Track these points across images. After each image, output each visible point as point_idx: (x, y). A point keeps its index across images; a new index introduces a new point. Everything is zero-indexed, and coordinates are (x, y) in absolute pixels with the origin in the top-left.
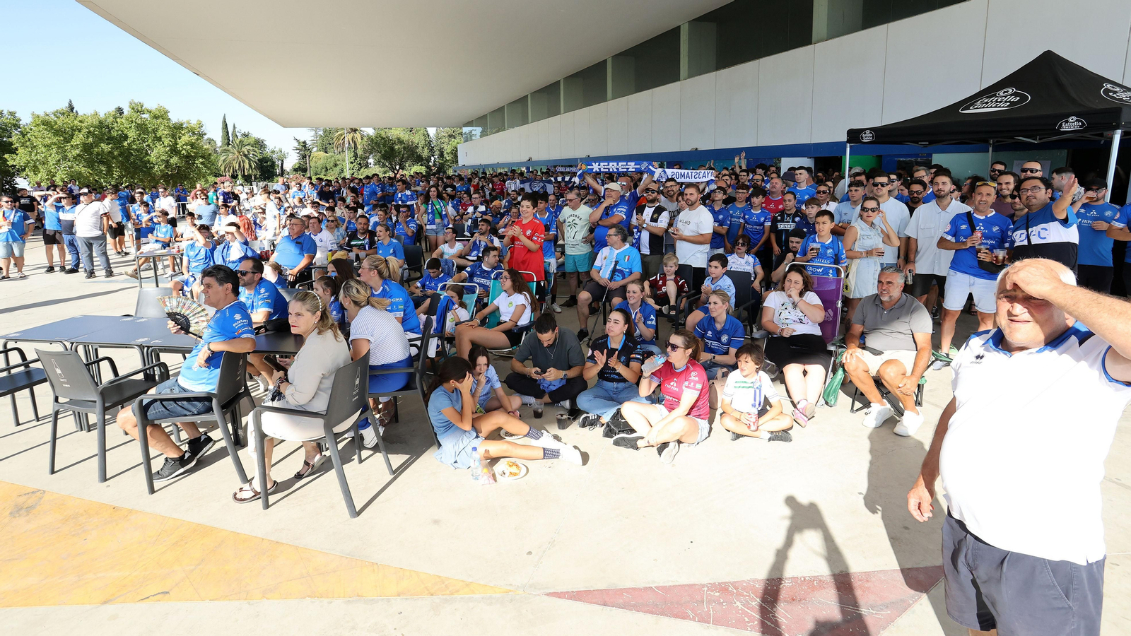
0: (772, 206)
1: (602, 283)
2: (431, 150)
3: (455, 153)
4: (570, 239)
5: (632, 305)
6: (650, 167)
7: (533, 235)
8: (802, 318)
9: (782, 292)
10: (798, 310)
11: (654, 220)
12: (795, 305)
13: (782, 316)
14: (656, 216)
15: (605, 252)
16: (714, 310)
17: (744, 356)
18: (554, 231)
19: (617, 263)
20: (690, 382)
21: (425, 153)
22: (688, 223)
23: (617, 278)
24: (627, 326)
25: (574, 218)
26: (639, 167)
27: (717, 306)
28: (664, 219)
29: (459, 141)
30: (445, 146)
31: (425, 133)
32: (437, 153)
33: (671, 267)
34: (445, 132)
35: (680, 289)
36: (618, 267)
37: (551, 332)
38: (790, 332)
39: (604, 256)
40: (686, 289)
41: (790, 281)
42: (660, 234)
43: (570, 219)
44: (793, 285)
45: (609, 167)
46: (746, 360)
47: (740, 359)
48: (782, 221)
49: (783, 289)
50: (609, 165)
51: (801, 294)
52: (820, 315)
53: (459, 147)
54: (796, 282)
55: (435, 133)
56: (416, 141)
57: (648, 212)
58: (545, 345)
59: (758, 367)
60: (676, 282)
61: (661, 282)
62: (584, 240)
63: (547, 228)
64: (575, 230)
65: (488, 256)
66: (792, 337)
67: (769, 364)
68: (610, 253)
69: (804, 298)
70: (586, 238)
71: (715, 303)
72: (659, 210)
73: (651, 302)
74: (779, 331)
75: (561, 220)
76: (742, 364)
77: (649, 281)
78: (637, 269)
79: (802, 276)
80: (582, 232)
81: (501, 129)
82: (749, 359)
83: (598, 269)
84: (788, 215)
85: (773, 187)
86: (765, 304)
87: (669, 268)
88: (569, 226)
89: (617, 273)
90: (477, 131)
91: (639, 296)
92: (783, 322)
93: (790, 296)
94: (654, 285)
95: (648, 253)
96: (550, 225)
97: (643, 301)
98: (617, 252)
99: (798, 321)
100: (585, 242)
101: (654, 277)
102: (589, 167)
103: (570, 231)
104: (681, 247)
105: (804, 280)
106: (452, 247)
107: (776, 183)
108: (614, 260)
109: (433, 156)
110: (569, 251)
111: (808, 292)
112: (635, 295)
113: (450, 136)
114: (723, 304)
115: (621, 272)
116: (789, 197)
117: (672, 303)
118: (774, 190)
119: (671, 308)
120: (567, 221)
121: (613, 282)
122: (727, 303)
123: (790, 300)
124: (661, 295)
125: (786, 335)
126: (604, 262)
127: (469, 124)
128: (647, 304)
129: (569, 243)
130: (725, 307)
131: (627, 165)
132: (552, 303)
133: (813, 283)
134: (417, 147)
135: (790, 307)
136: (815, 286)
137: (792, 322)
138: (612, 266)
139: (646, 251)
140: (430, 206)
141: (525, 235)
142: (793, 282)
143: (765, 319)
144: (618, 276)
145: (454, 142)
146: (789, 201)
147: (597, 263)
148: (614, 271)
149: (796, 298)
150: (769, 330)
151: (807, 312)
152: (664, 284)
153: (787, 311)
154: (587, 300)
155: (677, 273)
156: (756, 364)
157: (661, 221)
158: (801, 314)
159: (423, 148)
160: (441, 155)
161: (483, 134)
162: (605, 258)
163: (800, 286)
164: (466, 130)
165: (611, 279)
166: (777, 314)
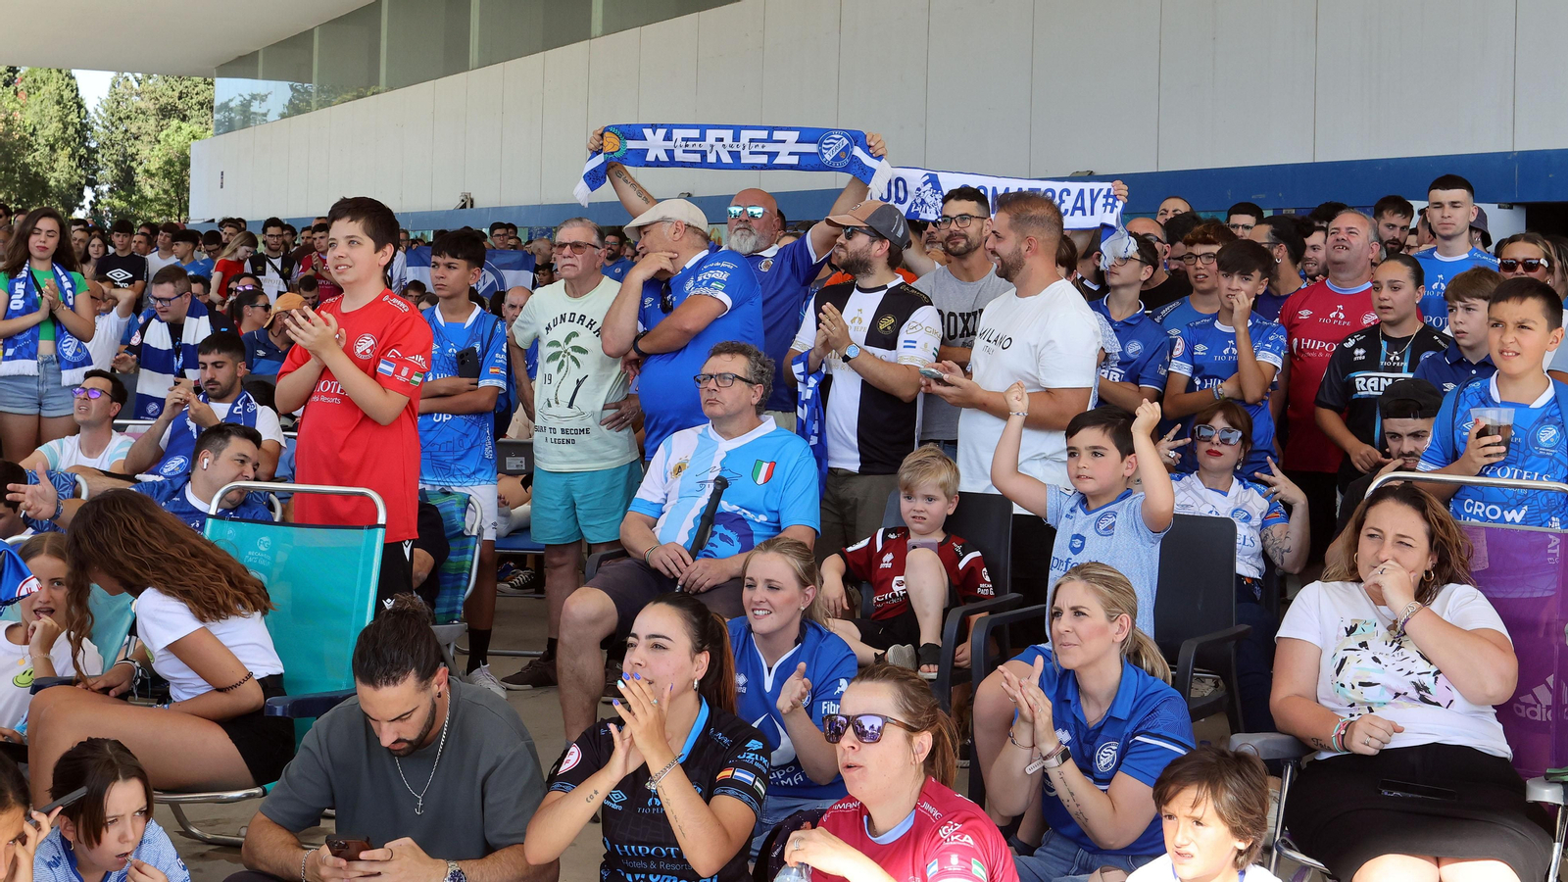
0: (1338, 315)
1: (659, 560)
2: (87, 161)
3: (177, 171)
4: (554, 410)
5: (766, 636)
6: (858, 151)
7: (380, 353)
8: (1428, 680)
9: (1353, 587)
10: (1410, 651)
11: (882, 338)
12: (1398, 633)
13: (1349, 675)
14: (887, 322)
15: (681, 445)
16: (1071, 638)
17: (1190, 793)
18: (496, 376)
19: (721, 484)
20: (943, 859)
21: (62, 171)
22: (1004, 342)
23: (722, 548)
24: (704, 659)
25: (575, 327)
26: (812, 148)
27: (1084, 626)
28: (921, 334)
29: (197, 129)
30: (144, 150)
31: (67, 94)
32: (107, 173)
33: (930, 499)
34: (147, 90)
35: (960, 589)
36: (725, 506)
37: (411, 680)
38: (1379, 734)
39: (674, 462)
40: (985, 589)
41: (1378, 536)
42: (905, 393)
43: (560, 333)
44: (1388, 551)
45: (705, 146)
46: (1198, 812)
47: (1173, 807)
48: (1371, 364)
49: (1353, 575)
50: (703, 138)
51: (1424, 592)
52: (1498, 673)
53: (195, 152)
54: (1401, 542)
55: (105, 94)
56: (26, 118)
57: (862, 308)
58: (387, 739)
59: (1242, 846)
60: (948, 558)
61: (888, 557)
62: (610, 413)
63: (468, 364)
64: (576, 374)
65: (218, 451)
66: (1387, 756)
67: (1306, 868)
68: (699, 451)
69: (1435, 606)
70: (617, 406)
71: (1077, 612)
72: (901, 304)
73: (847, 632)
74: (1336, 730)
75: (522, 338)
76: (1176, 833)
77: (844, 556)
78: (803, 516)
79: (1426, 518)
80: (600, 387)
81: (365, 86)
82: (1207, 809)
83: (651, 513)
84: (1396, 344)
85: (1340, 245)
86: (1282, 632)
87: (920, 504)
88: (554, 357)
89: (720, 529)
90: (277, 93)
91: (790, 601)
92: (1354, 695)
93: (1378, 597)
94: (862, 574)
95: (855, 467)
96: (484, 353)
97: (809, 624)
98: (726, 445)
99: (1413, 693)
100: (616, 423)
101: (864, 543)
102: (632, 144)
103: (556, 378)
104: (977, 434)
105: (1431, 536)
106: (93, 448)
107: (1350, 231)
108: (713, 476)
109: (92, 183)
110: (551, 458)
111: (1452, 585)
112: (776, 598)
113: (166, 112)
114: (1111, 618)
115: (736, 522)
116: (1398, 271)
117: (929, 634)
118: (1343, 255)
119: (923, 655)
120: (546, 339)
121: (701, 562)
122: (1126, 618)
123: (1380, 616)
124: (886, 608)
125: (1364, 744)
126: (677, 484)
127: (241, 65)
128: (824, 635)
129: (552, 423)
130: (1118, 632)
131: (770, 140)
132: (473, 666)
133: (1471, 551)
134: (27, 145)
135: (1379, 641)
136: (1481, 561)
137: (1389, 697)
138: (703, 500)
139: (847, 458)
140: (20, 287)
141: (349, 351)
142: (1389, 539)
143: (1286, 690)
144: (723, 538)
145: (176, 135)
146: (1395, 287)
147: (649, 490)
148: (710, 517)
149: (1401, 601)
150: (1301, 732)
151: (1442, 656)
152: (899, 567)
153: (1366, 655)
154: (594, 621)
155: (950, 525)
156: (1237, 832)
157: (911, 344)
158: (1423, 665)
159: (53, 148)
160: (126, 181)
161: (295, 109)
162: (679, 469)
163: (1419, 557)
164: (229, 90)
165: (698, 546)
166: (1328, 667)
